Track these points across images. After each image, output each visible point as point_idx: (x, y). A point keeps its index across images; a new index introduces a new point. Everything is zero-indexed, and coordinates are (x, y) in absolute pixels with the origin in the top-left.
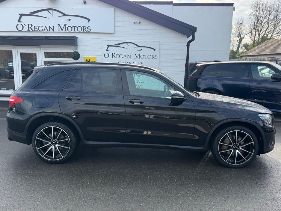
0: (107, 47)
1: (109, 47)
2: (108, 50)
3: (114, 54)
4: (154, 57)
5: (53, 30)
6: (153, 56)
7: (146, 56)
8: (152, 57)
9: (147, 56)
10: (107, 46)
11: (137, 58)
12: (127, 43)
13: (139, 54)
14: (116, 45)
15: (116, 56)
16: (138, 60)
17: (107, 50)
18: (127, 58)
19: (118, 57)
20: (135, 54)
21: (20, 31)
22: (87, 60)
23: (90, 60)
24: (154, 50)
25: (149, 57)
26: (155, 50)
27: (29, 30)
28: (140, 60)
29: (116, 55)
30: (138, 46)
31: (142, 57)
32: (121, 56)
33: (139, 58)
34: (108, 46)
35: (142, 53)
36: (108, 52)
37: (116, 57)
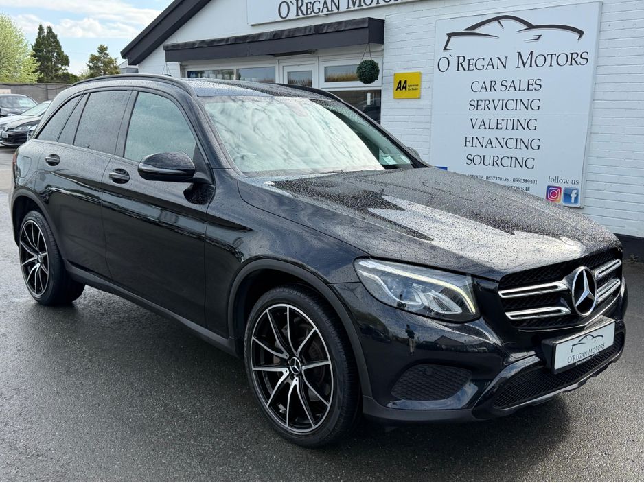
0: (447, 38)
1: (453, 39)
2: (447, 48)
3: (461, 60)
4: (579, 60)
5: (338, 8)
6: (575, 56)
7: (551, 59)
8: (572, 59)
9: (554, 58)
10: (447, 34)
11: (524, 65)
12: (498, 19)
13: (532, 53)
14: (470, 31)
15: (466, 64)
16: (525, 74)
17: (445, 48)
18: (496, 67)
19: (471, 67)
20: (520, 53)
21: (285, 21)
22: (400, 82)
23: (406, 82)
24: (578, 36)
25: (562, 59)
26: (581, 33)
27: (297, 15)
28: (534, 73)
29: (467, 61)
30: (530, 26)
31: (540, 61)
32: (480, 64)
33: (531, 66)
34: (450, 35)
35: (540, 48)
36: (447, 54)
37: (466, 68)
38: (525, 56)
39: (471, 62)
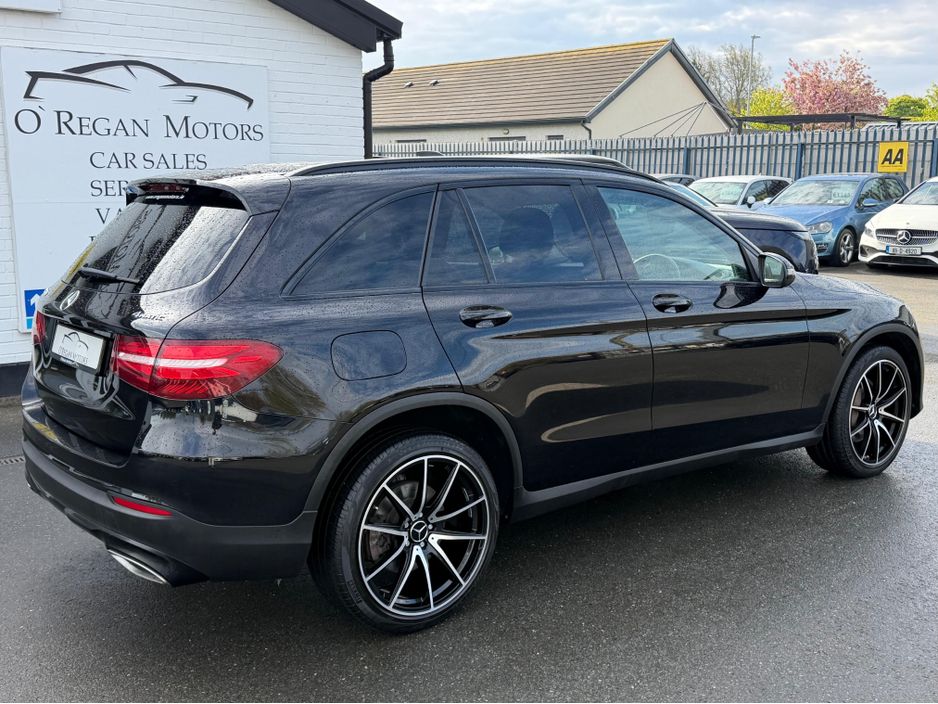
0: (29, 79)
1: (41, 82)
2: (32, 94)
3: (65, 117)
4: (252, 134)
6: (246, 129)
7: (215, 129)
8: (244, 132)
9: (220, 128)
10: (29, 73)
11: (177, 134)
12: (126, 64)
13: (186, 118)
14: (77, 74)
15: (74, 124)
16: (180, 146)
17: (27, 95)
18: (131, 133)
19: (85, 130)
20: (168, 117)
24: (247, 104)
25: (231, 132)
26: (250, 101)
28: (193, 146)
29: (77, 121)
30: (179, 83)
31: (200, 130)
32: (101, 127)
33: (187, 136)
34: (35, 76)
36: (32, 104)
37: (77, 130)
38: (178, 123)
39: (84, 122)
